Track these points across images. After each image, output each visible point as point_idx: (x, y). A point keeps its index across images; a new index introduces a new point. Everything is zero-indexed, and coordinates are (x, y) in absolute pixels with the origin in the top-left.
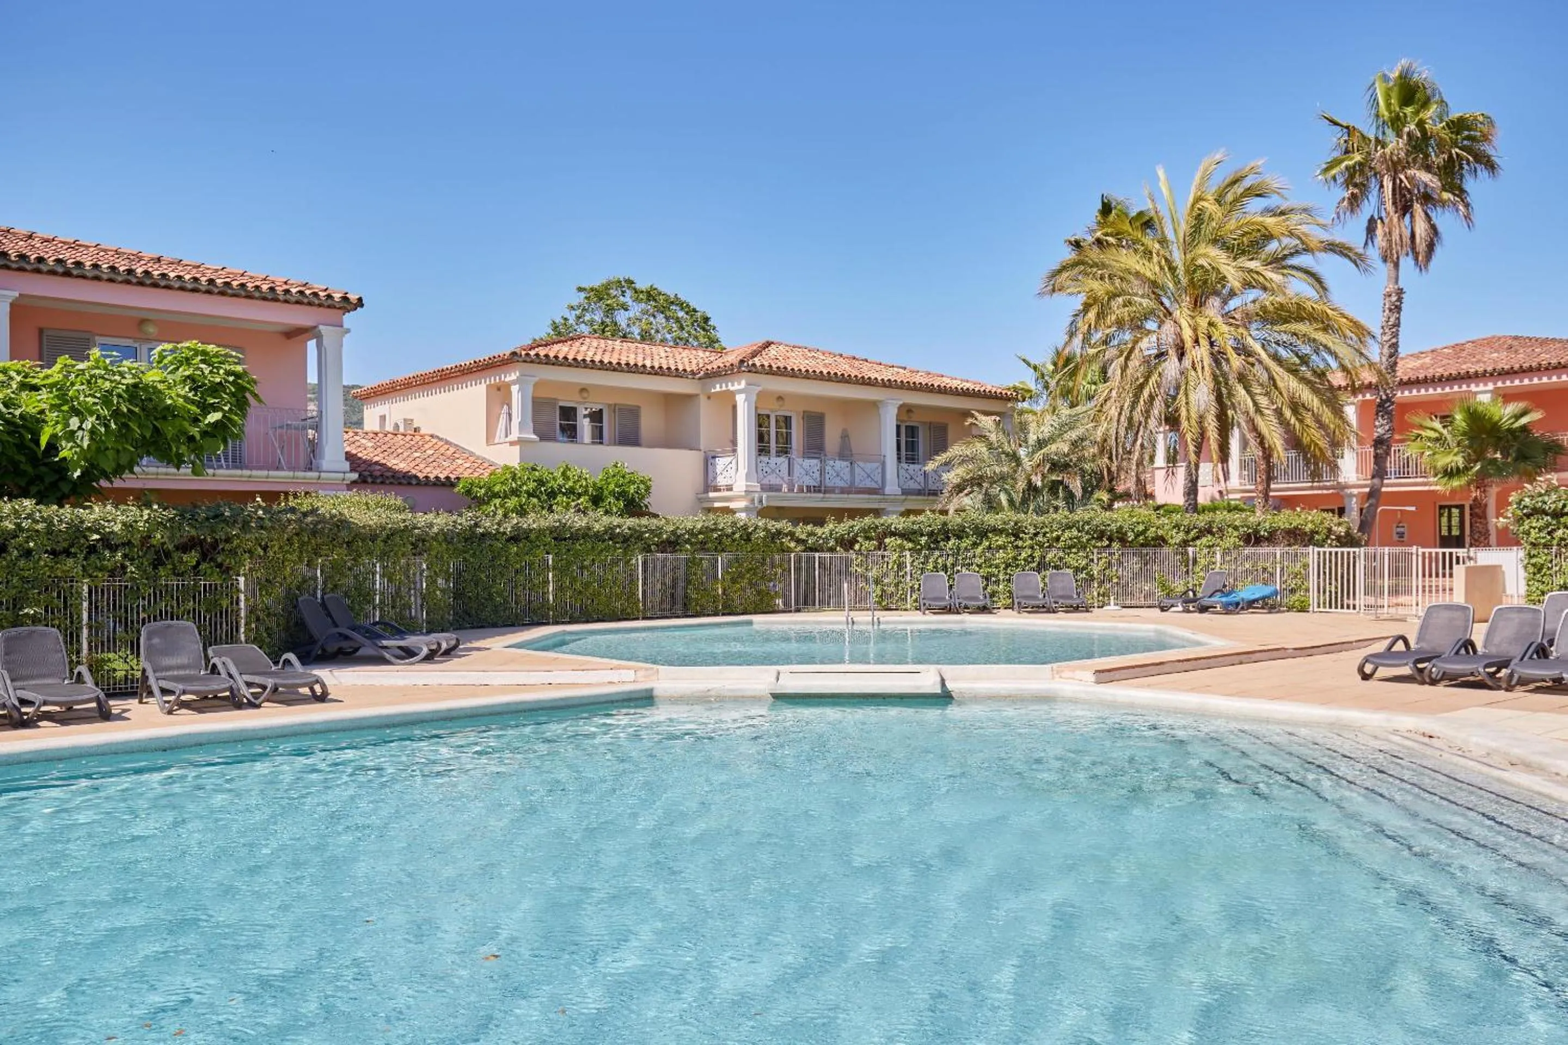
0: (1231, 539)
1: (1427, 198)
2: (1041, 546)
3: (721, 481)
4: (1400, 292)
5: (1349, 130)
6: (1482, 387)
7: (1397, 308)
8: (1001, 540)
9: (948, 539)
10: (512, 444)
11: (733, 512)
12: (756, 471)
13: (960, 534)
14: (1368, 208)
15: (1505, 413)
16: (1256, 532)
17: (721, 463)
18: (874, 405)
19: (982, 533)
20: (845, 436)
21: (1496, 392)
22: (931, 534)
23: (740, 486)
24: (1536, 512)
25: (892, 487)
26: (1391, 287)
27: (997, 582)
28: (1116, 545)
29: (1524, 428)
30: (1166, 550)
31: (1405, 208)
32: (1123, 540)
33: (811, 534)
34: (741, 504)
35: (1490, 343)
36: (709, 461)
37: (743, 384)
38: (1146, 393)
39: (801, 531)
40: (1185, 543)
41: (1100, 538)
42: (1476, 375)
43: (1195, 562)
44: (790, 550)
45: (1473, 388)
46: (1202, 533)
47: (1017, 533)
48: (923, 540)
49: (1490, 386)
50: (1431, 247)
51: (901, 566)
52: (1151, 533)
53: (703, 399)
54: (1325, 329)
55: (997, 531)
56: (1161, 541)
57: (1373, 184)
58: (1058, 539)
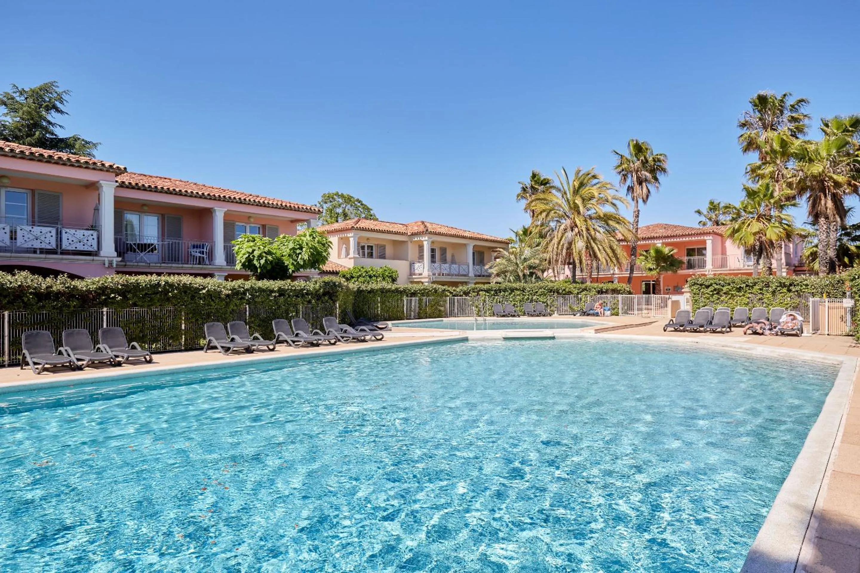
0: (594, 292)
1: (646, 180)
2: (531, 294)
3: (417, 272)
4: (639, 211)
5: (622, 156)
6: (658, 242)
7: (637, 216)
8: (518, 292)
9: (500, 292)
10: (350, 258)
11: (422, 283)
12: (431, 269)
13: (505, 290)
14: (629, 182)
15: (666, 250)
16: (602, 290)
17: (417, 265)
18: (465, 245)
19: (512, 290)
20: (453, 256)
21: (663, 243)
22: (495, 290)
23: (426, 273)
24: (695, 284)
25: (471, 274)
26: (636, 209)
27: (517, 307)
28: (556, 294)
29: (672, 255)
30: (572, 296)
31: (640, 183)
32: (558, 293)
33: (454, 290)
34: (427, 280)
35: (658, 226)
36: (412, 265)
37: (427, 238)
38: (561, 244)
39: (451, 289)
40: (578, 293)
41: (551, 292)
42: (657, 237)
43: (581, 299)
44: (448, 296)
45: (655, 242)
46: (583, 290)
47: (523, 290)
48: (492, 292)
49: (661, 241)
50: (647, 196)
51: (485, 301)
52: (567, 290)
53: (409, 243)
54: (618, 223)
55: (517, 289)
56: (570, 293)
57: (629, 176)
58: (537, 292)
